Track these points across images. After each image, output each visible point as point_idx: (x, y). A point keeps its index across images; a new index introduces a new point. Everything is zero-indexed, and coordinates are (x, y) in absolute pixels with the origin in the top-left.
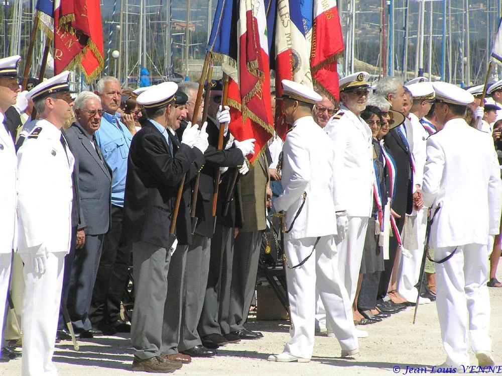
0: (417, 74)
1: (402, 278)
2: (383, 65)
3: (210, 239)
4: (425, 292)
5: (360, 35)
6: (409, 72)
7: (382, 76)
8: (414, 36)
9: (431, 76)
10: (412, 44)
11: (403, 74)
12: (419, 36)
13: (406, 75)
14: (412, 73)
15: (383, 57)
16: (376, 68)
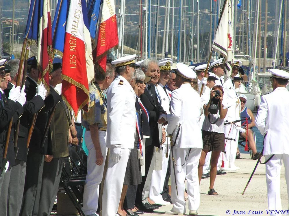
0: (164, 55)
1: (152, 188)
2: (141, 50)
3: (26, 162)
4: (167, 197)
5: (127, 29)
6: (158, 54)
7: (140, 56)
8: (162, 31)
9: (173, 57)
10: (160, 36)
11: (154, 56)
12: (165, 30)
13: (156, 56)
14: (160, 55)
15: (140, 44)
16: (136, 51)
